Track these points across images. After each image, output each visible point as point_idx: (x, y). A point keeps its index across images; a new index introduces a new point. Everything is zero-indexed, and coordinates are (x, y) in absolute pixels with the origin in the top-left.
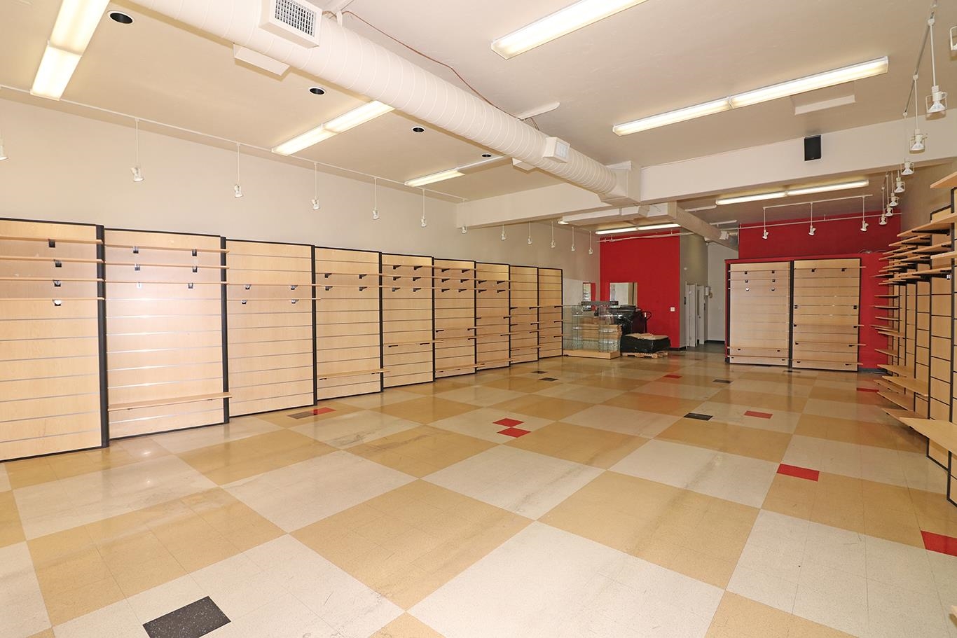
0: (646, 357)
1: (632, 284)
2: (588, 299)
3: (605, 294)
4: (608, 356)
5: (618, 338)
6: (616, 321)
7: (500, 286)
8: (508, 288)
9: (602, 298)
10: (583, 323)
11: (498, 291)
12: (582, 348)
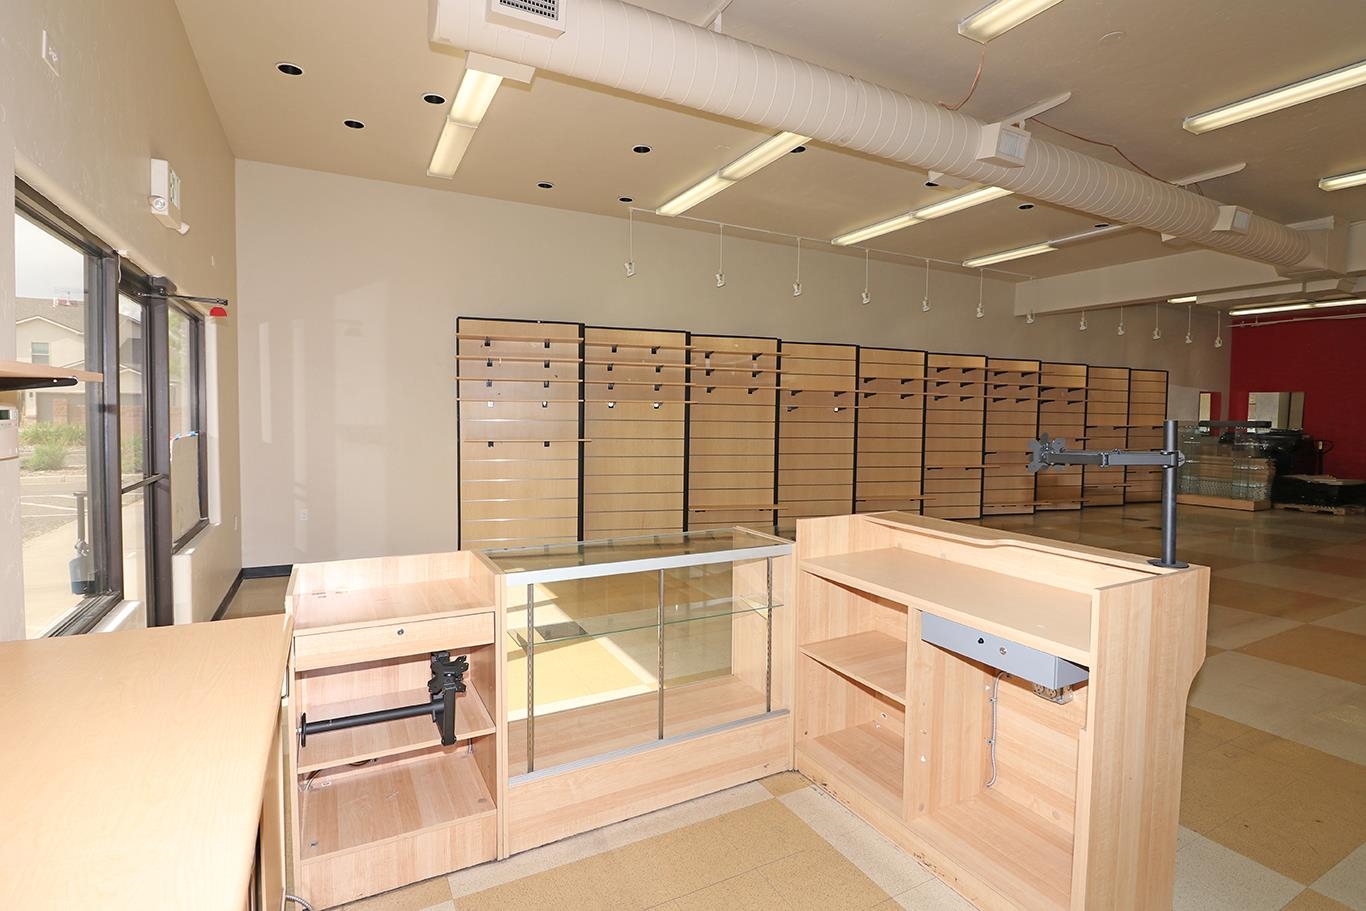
0: (1320, 512)
1: (1287, 394)
2: (1205, 416)
3: (1239, 409)
4: (1251, 506)
5: (1269, 481)
6: (1261, 453)
7: (1073, 396)
8: (1083, 397)
9: (1232, 415)
10: (1202, 454)
11: (1069, 403)
12: (1198, 493)
